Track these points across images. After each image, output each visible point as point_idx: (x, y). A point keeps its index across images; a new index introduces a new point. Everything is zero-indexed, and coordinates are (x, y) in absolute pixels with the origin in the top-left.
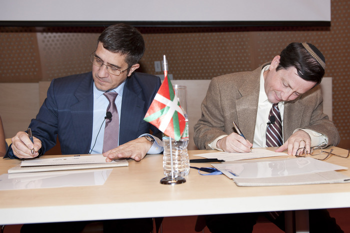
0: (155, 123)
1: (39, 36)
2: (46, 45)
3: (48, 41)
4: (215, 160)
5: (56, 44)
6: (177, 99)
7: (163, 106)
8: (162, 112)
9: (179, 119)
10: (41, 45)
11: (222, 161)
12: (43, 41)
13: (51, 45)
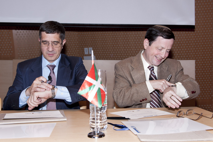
0: (85, 96)
1: (14, 31)
2: (18, 37)
3: (19, 34)
4: (124, 118)
5: (24, 37)
6: (100, 79)
7: (90, 85)
8: (90, 89)
9: (101, 92)
10: (15, 37)
11: (128, 119)
12: (16, 35)
13: (21, 37)
